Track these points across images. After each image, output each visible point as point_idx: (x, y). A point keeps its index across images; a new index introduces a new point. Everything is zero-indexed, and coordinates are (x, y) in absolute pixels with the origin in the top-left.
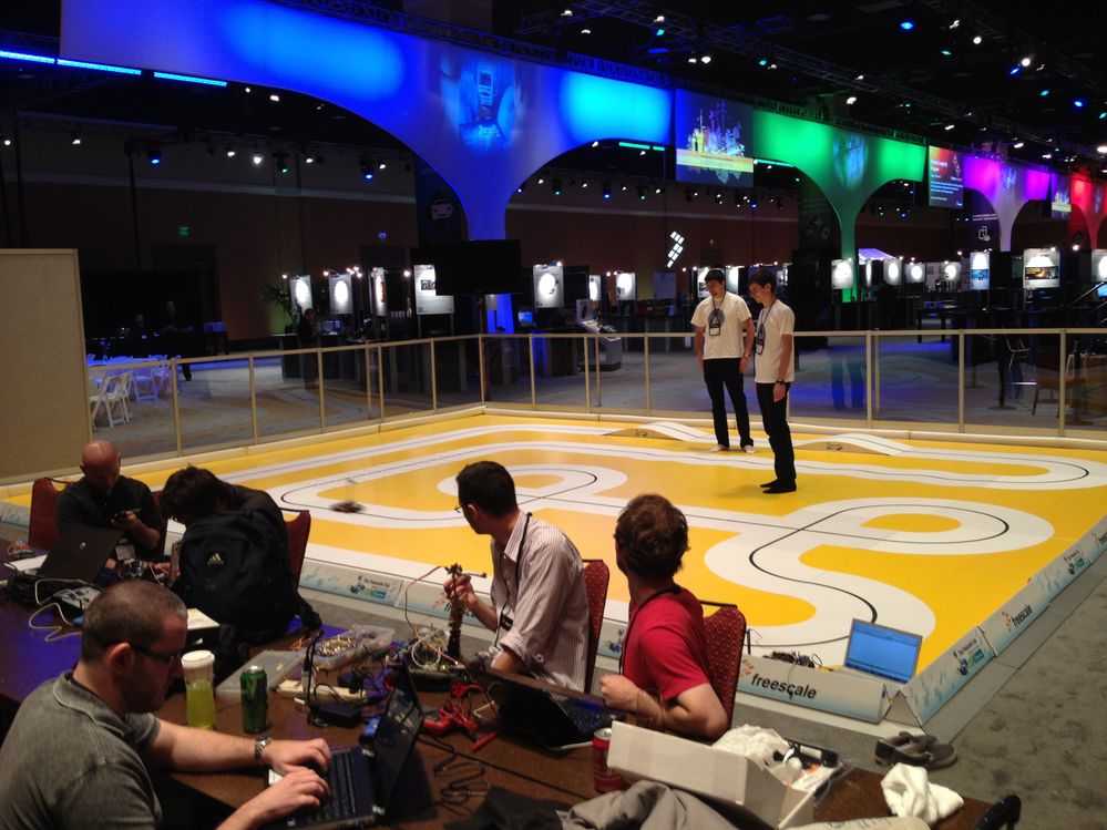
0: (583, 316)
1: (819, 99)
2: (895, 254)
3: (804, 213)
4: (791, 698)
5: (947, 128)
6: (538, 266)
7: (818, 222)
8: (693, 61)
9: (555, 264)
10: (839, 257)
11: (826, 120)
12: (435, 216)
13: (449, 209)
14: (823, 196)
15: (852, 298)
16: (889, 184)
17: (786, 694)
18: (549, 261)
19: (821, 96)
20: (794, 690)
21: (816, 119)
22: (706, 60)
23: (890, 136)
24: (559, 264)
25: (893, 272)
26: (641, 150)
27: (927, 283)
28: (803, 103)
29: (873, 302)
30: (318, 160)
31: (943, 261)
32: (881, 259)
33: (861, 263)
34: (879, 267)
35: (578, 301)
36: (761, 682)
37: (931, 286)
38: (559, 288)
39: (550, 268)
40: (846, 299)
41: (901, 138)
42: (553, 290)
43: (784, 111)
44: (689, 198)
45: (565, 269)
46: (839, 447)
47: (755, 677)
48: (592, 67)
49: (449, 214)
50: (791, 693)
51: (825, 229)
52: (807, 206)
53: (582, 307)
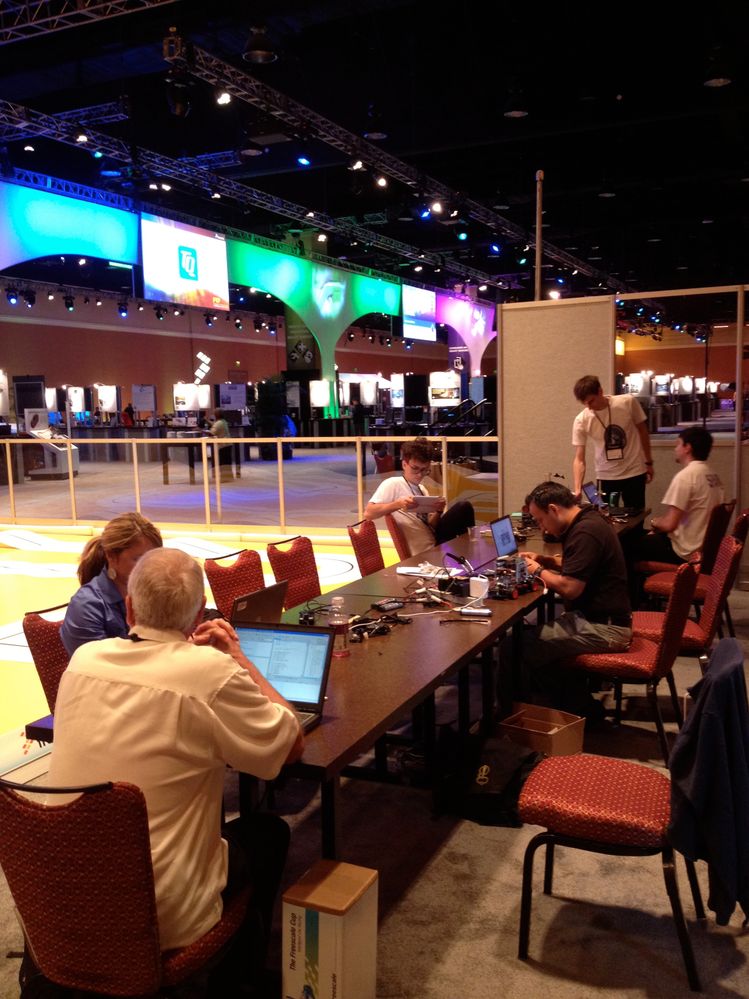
0: (34, 425)
1: (295, 236)
3: (289, 338)
5: (417, 270)
7: (302, 347)
8: (153, 187)
10: (318, 376)
11: (301, 255)
19: (292, 231)
21: (293, 253)
22: (166, 187)
23: (366, 274)
32: (359, 380)
34: (355, 389)
35: (26, 411)
41: (376, 276)
43: (260, 243)
45: (16, 378)
51: (308, 353)
52: (292, 332)
53: (31, 418)
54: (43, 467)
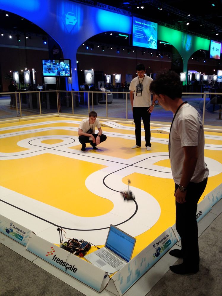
0: (101, 87)
1: (179, 23)
2: (199, 72)
3: (173, 58)
4: (66, 270)
5: (217, 35)
6: (86, 70)
7: (177, 61)
8: (138, 8)
9: (91, 70)
10: (182, 72)
11: (180, 30)
12: (54, 53)
13: (58, 51)
14: (179, 53)
15: (185, 84)
16: (199, 51)
17: (64, 267)
18: (90, 69)
19: (179, 22)
20: (68, 266)
21: (177, 30)
22: (142, 8)
23: (199, 36)
24: (92, 70)
25: (198, 77)
26: (125, 37)
27: (209, 81)
28: (174, 24)
29: (191, 86)
30: (30, 38)
31: (213, 74)
32: (195, 73)
33: (189, 74)
34: (194, 75)
35: (99, 82)
36: (56, 259)
37: (210, 82)
38: (93, 78)
39: (90, 71)
40: (184, 85)
41: (203, 37)
42: (91, 78)
43: (167, 26)
44: (143, 54)
45: (95, 72)
46: (161, 132)
47: (54, 256)
48: (106, 8)
49: (58, 52)
50: (67, 268)
51: (179, 63)
52: (174, 56)
53: (100, 84)
54: (102, 100)
